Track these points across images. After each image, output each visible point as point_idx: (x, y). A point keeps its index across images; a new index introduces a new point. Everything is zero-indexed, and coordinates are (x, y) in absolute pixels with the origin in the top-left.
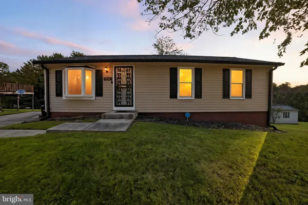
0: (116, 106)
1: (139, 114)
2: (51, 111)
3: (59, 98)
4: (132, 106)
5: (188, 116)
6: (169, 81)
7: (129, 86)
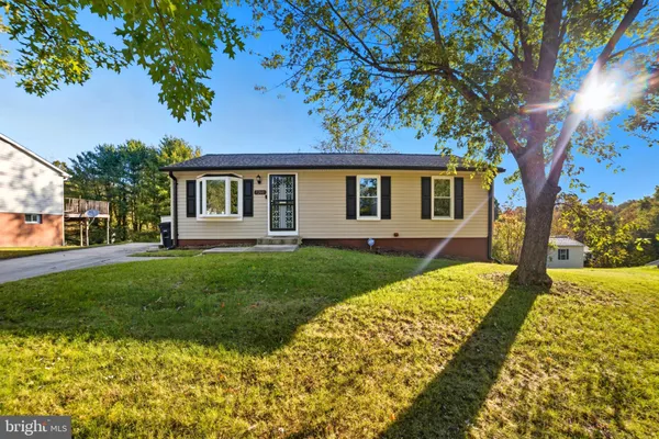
0: (271, 230)
1: (304, 240)
2: (180, 238)
3: (191, 219)
4: (294, 229)
5: (371, 242)
6: (345, 195)
7: (291, 203)
